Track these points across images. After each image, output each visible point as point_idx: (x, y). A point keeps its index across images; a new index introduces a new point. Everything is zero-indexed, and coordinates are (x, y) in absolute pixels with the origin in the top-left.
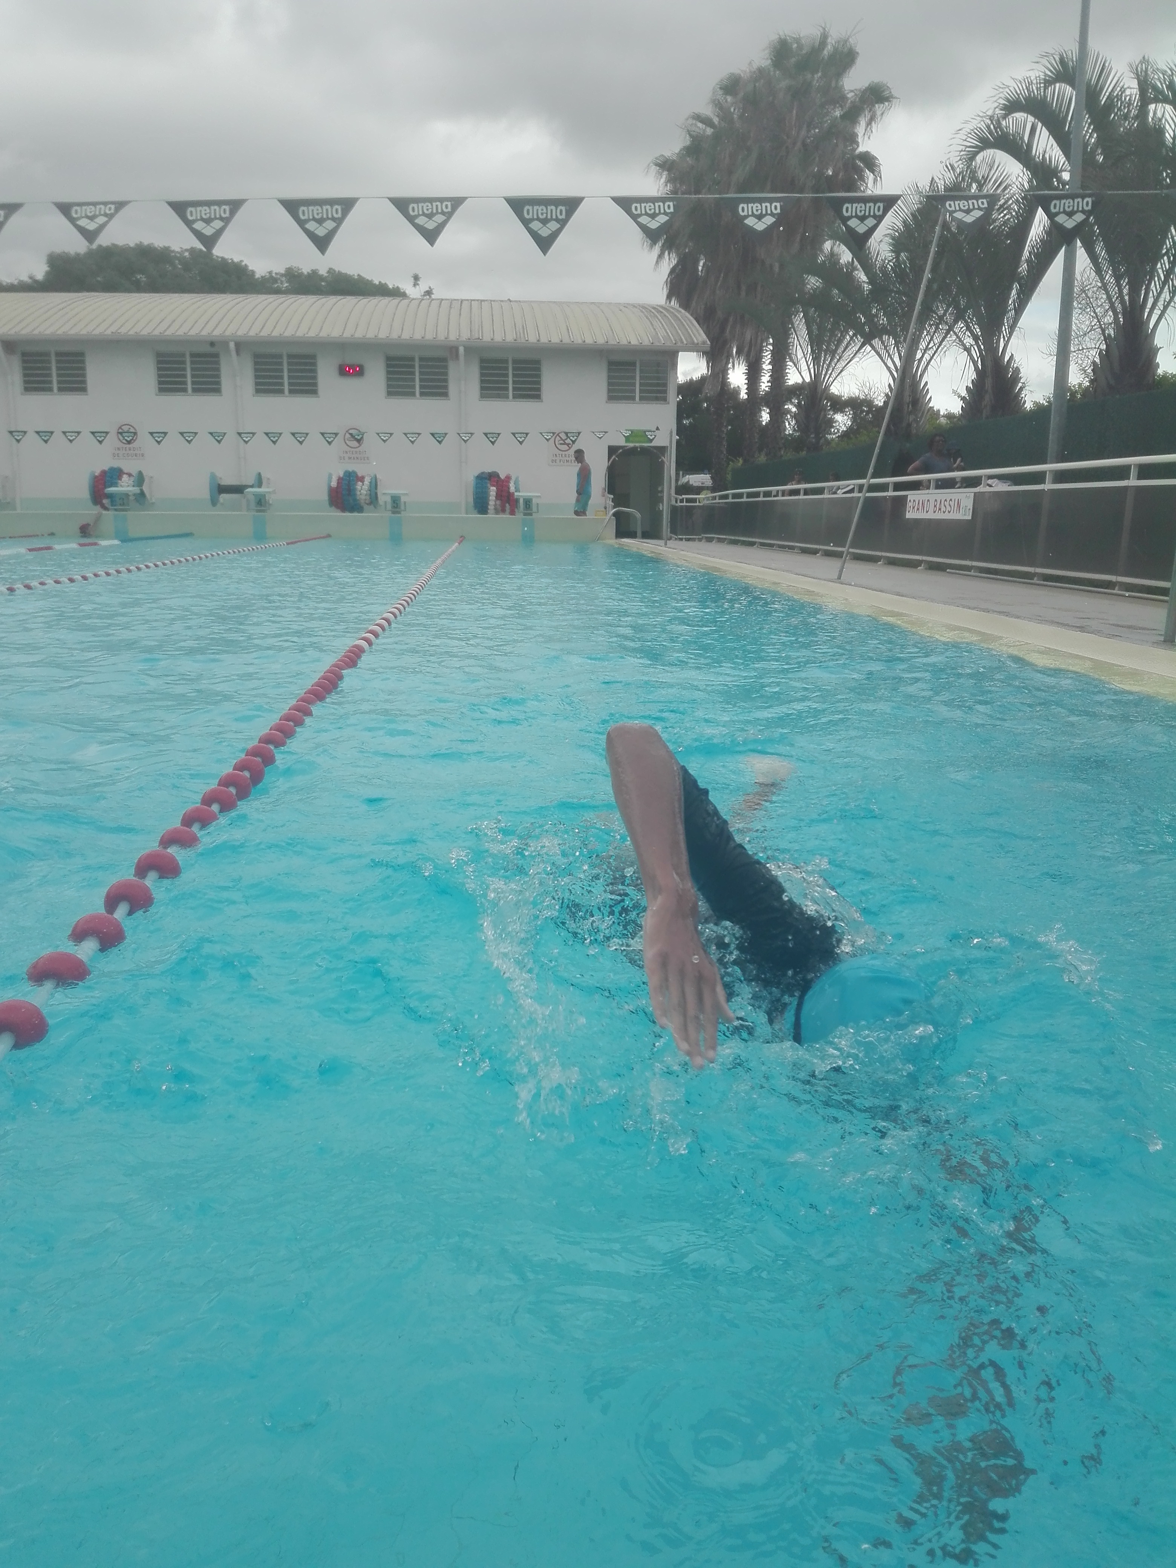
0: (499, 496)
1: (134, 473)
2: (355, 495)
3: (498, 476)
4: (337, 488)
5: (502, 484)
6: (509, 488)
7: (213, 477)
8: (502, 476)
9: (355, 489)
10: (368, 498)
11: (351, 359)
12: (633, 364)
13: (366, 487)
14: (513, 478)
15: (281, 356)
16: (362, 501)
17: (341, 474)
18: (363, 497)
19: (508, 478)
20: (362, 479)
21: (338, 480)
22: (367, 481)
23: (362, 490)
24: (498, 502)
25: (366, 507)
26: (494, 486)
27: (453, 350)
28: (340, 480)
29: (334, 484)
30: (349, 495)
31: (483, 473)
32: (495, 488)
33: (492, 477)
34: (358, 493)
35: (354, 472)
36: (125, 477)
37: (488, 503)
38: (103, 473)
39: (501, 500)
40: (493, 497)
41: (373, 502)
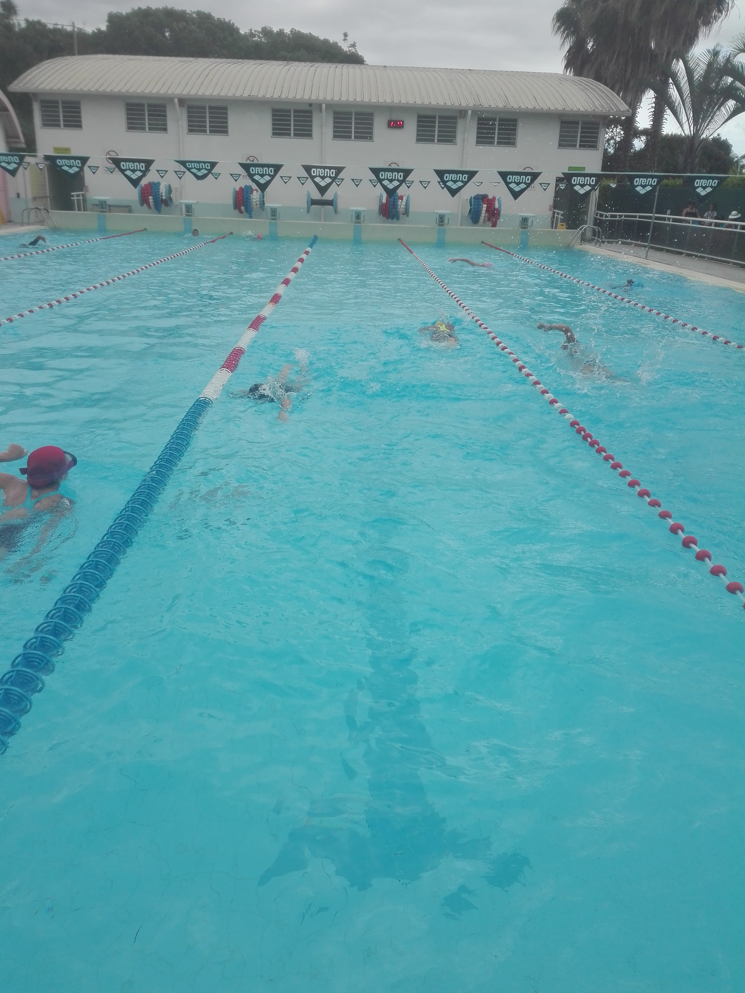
0: (487, 211)
2: (397, 208)
3: (488, 196)
4: (386, 204)
5: (490, 202)
6: (494, 206)
7: (309, 194)
8: (490, 197)
9: (397, 205)
10: (404, 210)
11: (395, 117)
12: (577, 123)
13: (404, 203)
14: (497, 199)
15: (351, 114)
16: (401, 213)
18: (402, 210)
19: (494, 198)
20: (401, 198)
22: (404, 200)
23: (401, 205)
24: (487, 215)
25: (401, 216)
26: (484, 204)
27: (462, 113)
28: (388, 198)
29: (384, 200)
30: (394, 208)
31: (478, 195)
32: (486, 205)
33: (483, 198)
34: (399, 207)
37: (480, 215)
38: (241, 189)
39: (489, 213)
40: (484, 212)
41: (406, 212)
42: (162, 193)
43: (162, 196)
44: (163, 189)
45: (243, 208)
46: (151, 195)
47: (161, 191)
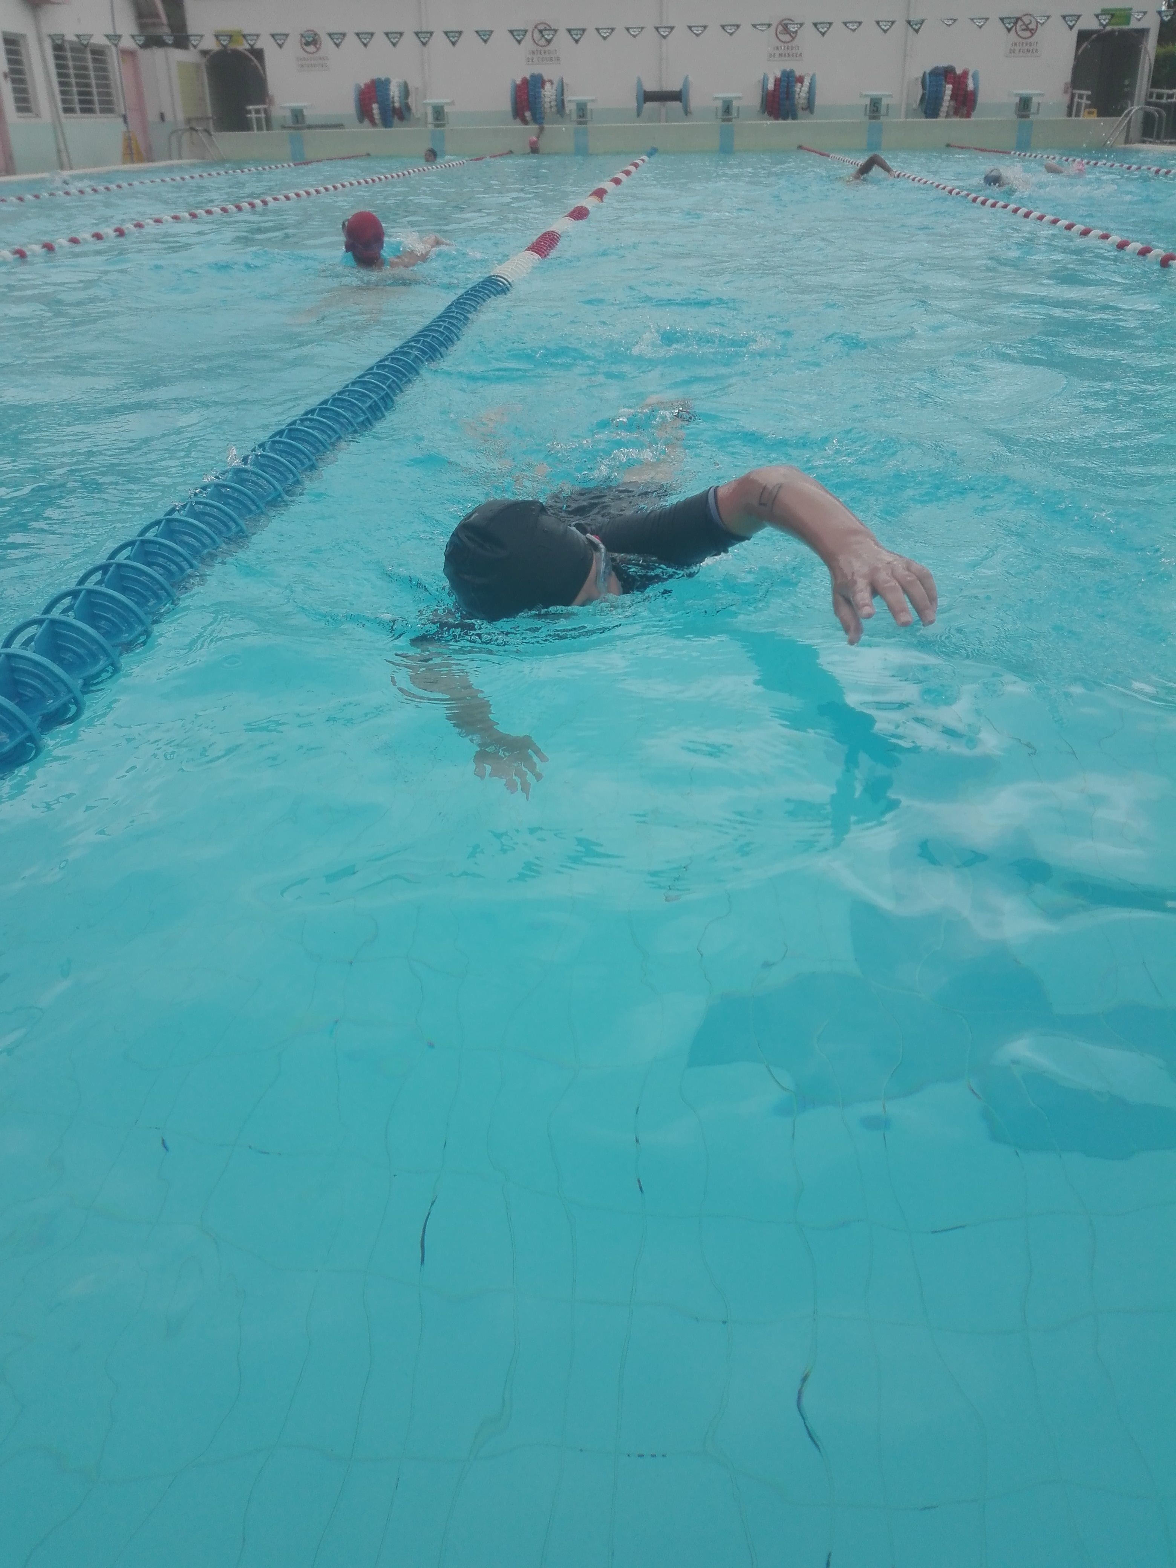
0: (954, 96)
1: (556, 81)
2: (793, 98)
3: (954, 70)
4: (775, 90)
5: (959, 81)
6: (966, 86)
7: (639, 83)
8: (959, 71)
9: (794, 92)
10: (805, 102)
13: (805, 89)
14: (970, 74)
16: (800, 106)
17: (779, 75)
18: (800, 101)
19: (965, 74)
20: (801, 80)
21: (775, 81)
22: (806, 82)
23: (801, 92)
24: (952, 103)
25: (800, 113)
26: (948, 83)
28: (777, 82)
29: (771, 86)
30: (787, 98)
31: (937, 68)
32: (951, 86)
33: (946, 74)
34: (797, 96)
35: (792, 72)
36: (548, 86)
37: (941, 105)
38: (525, 81)
39: (956, 100)
40: (947, 97)
41: (810, 106)
42: (393, 98)
43: (393, 102)
44: (394, 91)
45: (528, 114)
46: (375, 103)
47: (392, 93)
